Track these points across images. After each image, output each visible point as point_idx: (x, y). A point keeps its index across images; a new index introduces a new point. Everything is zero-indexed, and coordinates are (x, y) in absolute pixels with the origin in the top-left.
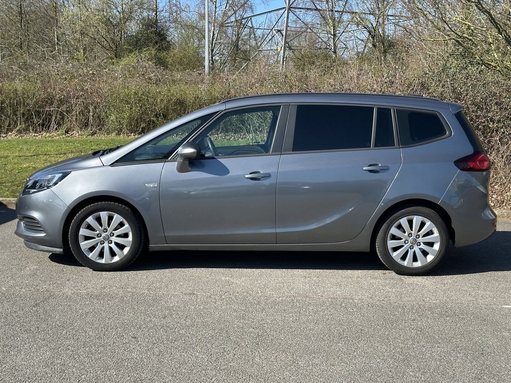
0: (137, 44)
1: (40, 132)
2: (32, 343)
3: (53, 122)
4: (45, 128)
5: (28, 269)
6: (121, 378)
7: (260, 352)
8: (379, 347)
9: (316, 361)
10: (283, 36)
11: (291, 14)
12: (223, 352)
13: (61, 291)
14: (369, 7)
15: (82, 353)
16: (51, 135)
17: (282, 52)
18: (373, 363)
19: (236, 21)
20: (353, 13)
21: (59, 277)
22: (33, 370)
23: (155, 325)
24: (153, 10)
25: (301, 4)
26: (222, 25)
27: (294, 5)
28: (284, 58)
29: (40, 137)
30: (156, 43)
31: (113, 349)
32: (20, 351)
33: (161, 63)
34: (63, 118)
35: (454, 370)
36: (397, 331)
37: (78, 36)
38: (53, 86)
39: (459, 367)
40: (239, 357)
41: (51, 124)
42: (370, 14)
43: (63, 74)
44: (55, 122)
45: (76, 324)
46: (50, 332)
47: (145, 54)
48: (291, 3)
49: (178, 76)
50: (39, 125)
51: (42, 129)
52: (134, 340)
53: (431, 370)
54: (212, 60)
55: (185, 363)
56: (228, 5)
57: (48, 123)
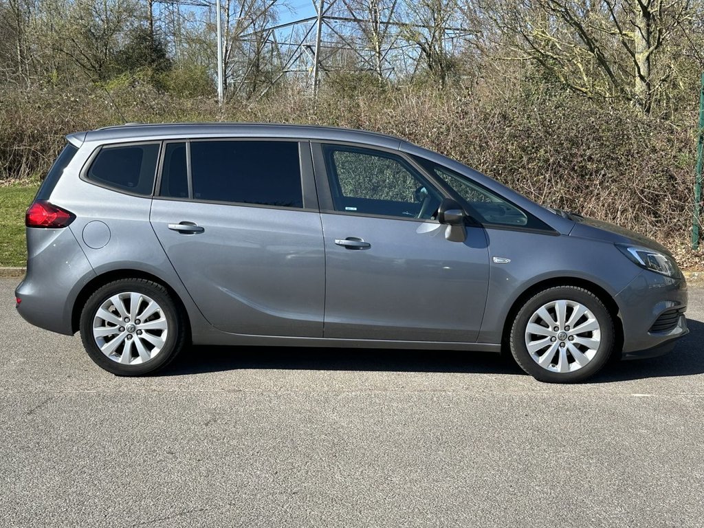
0: (128, 62)
1: (7, 178)
2: (34, 466)
3: (24, 166)
4: (14, 173)
5: (12, 362)
6: (161, 510)
7: (340, 466)
8: (490, 455)
9: (414, 476)
10: (314, 54)
11: (324, 25)
12: (291, 469)
13: (62, 392)
14: (422, 18)
15: (103, 477)
16: (21, 182)
17: (314, 74)
18: (487, 476)
19: (256, 33)
20: (403, 25)
21: (55, 373)
22: (41, 504)
23: (196, 435)
24: (146, 18)
25: (337, 13)
26: (236, 39)
27: (328, 14)
28: (316, 81)
29: (7, 184)
30: (153, 61)
31: (144, 470)
32: (18, 477)
33: (160, 86)
34: (37, 160)
35: (589, 481)
36: (508, 432)
37: (48, 52)
38: (22, 118)
39: (595, 478)
40: (314, 474)
41: (21, 167)
42: (424, 26)
43: (35, 102)
44: (27, 165)
45: (89, 437)
46: (56, 449)
47: (138, 75)
48: (324, 10)
49: (188, 104)
50: (5, 169)
51: (10, 174)
52: (171, 456)
53: (562, 483)
54: (225, 84)
55: (243, 486)
56: (243, 12)
57: (17, 166)
